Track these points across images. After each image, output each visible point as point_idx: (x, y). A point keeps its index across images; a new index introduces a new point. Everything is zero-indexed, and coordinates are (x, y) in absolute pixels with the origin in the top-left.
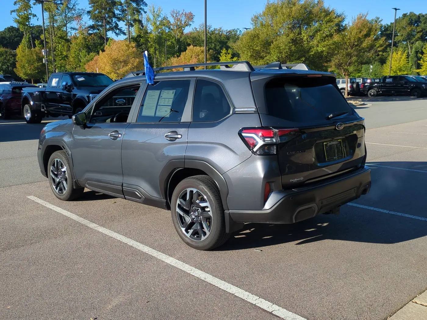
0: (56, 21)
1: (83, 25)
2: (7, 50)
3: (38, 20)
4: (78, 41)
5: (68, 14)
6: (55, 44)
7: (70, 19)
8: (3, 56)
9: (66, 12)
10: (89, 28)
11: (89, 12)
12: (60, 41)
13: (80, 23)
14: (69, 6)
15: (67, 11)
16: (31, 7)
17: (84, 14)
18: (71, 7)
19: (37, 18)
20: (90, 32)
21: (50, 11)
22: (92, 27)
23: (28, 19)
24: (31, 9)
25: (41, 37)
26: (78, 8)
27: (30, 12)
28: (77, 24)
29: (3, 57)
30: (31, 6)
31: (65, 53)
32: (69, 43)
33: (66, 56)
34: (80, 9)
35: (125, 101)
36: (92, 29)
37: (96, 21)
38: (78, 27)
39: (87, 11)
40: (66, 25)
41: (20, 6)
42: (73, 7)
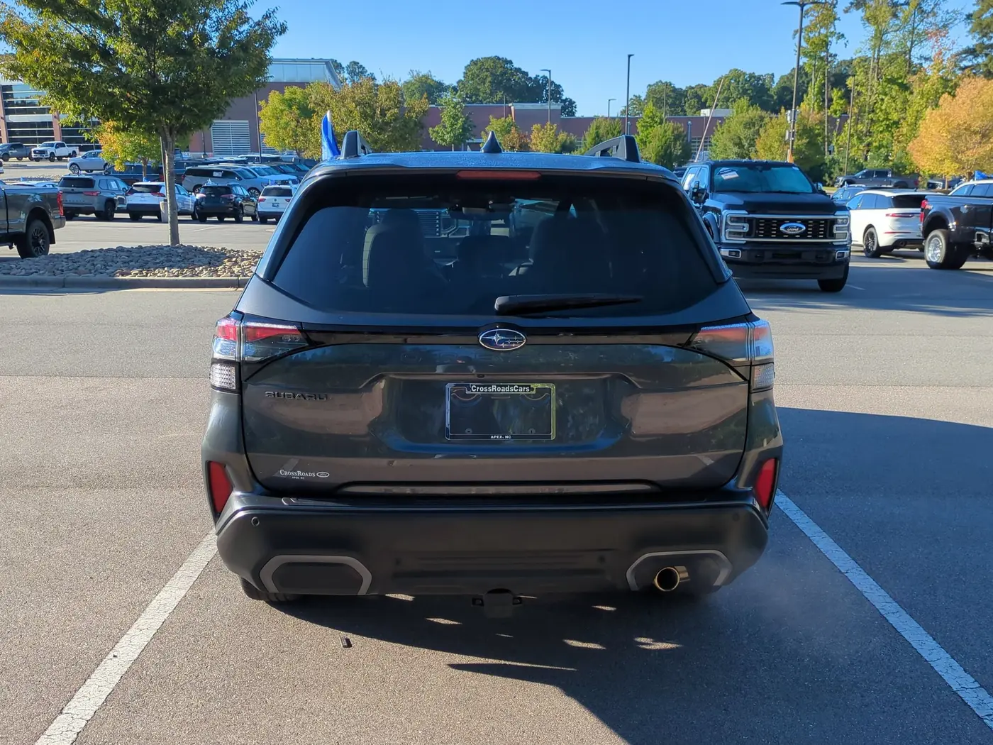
0: (888, 43)
1: (945, 49)
2: (764, 113)
3: (846, 45)
4: (927, 86)
5: (919, 27)
6: (877, 95)
7: (920, 38)
8: (754, 126)
9: (914, 21)
10: (965, 53)
11: (969, 16)
12: (887, 90)
13: (939, 44)
14: (925, 8)
15: (916, 20)
16: (835, 19)
17: (956, 22)
18: (929, 9)
19: (845, 41)
20: (965, 63)
21: (877, 23)
22: (972, 52)
23: (826, 44)
24: (836, 22)
25: (847, 83)
26: (946, 10)
27: (832, 30)
28: (933, 48)
29: (752, 130)
30: (838, 17)
31: (895, 116)
32: (907, 93)
33: (896, 123)
34: (949, 11)
35: (804, 228)
36: (971, 57)
37: (984, 36)
38: (933, 54)
39: (966, 15)
40: (910, 51)
41: (814, 18)
42: (933, 8)
